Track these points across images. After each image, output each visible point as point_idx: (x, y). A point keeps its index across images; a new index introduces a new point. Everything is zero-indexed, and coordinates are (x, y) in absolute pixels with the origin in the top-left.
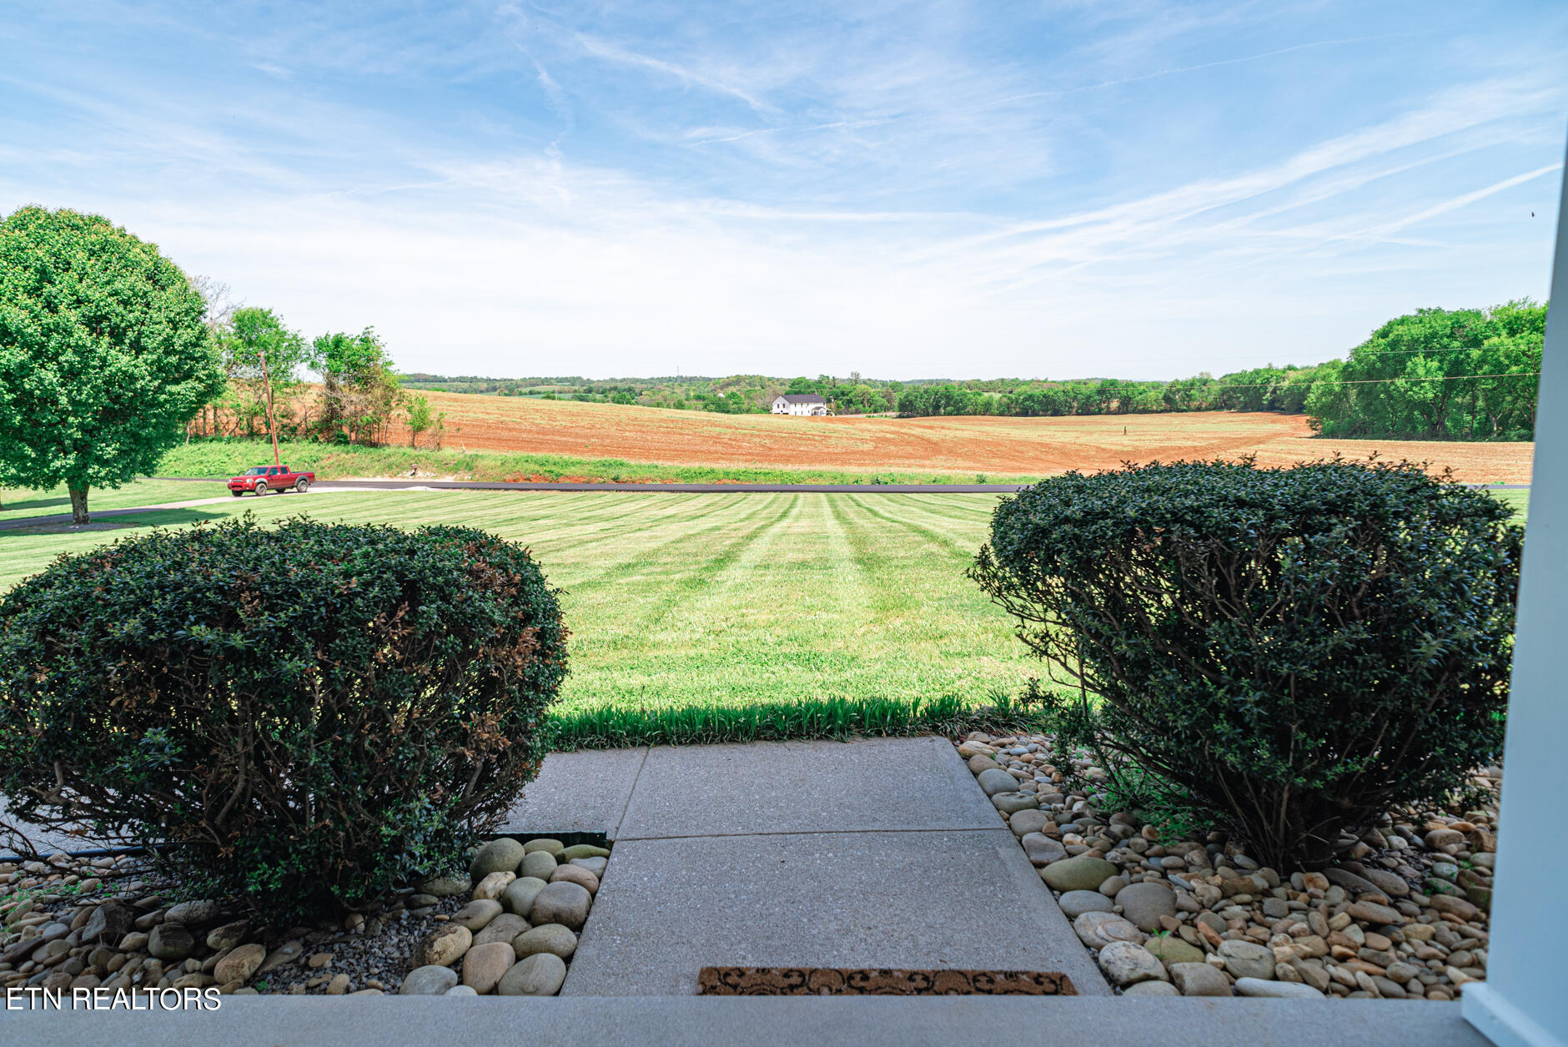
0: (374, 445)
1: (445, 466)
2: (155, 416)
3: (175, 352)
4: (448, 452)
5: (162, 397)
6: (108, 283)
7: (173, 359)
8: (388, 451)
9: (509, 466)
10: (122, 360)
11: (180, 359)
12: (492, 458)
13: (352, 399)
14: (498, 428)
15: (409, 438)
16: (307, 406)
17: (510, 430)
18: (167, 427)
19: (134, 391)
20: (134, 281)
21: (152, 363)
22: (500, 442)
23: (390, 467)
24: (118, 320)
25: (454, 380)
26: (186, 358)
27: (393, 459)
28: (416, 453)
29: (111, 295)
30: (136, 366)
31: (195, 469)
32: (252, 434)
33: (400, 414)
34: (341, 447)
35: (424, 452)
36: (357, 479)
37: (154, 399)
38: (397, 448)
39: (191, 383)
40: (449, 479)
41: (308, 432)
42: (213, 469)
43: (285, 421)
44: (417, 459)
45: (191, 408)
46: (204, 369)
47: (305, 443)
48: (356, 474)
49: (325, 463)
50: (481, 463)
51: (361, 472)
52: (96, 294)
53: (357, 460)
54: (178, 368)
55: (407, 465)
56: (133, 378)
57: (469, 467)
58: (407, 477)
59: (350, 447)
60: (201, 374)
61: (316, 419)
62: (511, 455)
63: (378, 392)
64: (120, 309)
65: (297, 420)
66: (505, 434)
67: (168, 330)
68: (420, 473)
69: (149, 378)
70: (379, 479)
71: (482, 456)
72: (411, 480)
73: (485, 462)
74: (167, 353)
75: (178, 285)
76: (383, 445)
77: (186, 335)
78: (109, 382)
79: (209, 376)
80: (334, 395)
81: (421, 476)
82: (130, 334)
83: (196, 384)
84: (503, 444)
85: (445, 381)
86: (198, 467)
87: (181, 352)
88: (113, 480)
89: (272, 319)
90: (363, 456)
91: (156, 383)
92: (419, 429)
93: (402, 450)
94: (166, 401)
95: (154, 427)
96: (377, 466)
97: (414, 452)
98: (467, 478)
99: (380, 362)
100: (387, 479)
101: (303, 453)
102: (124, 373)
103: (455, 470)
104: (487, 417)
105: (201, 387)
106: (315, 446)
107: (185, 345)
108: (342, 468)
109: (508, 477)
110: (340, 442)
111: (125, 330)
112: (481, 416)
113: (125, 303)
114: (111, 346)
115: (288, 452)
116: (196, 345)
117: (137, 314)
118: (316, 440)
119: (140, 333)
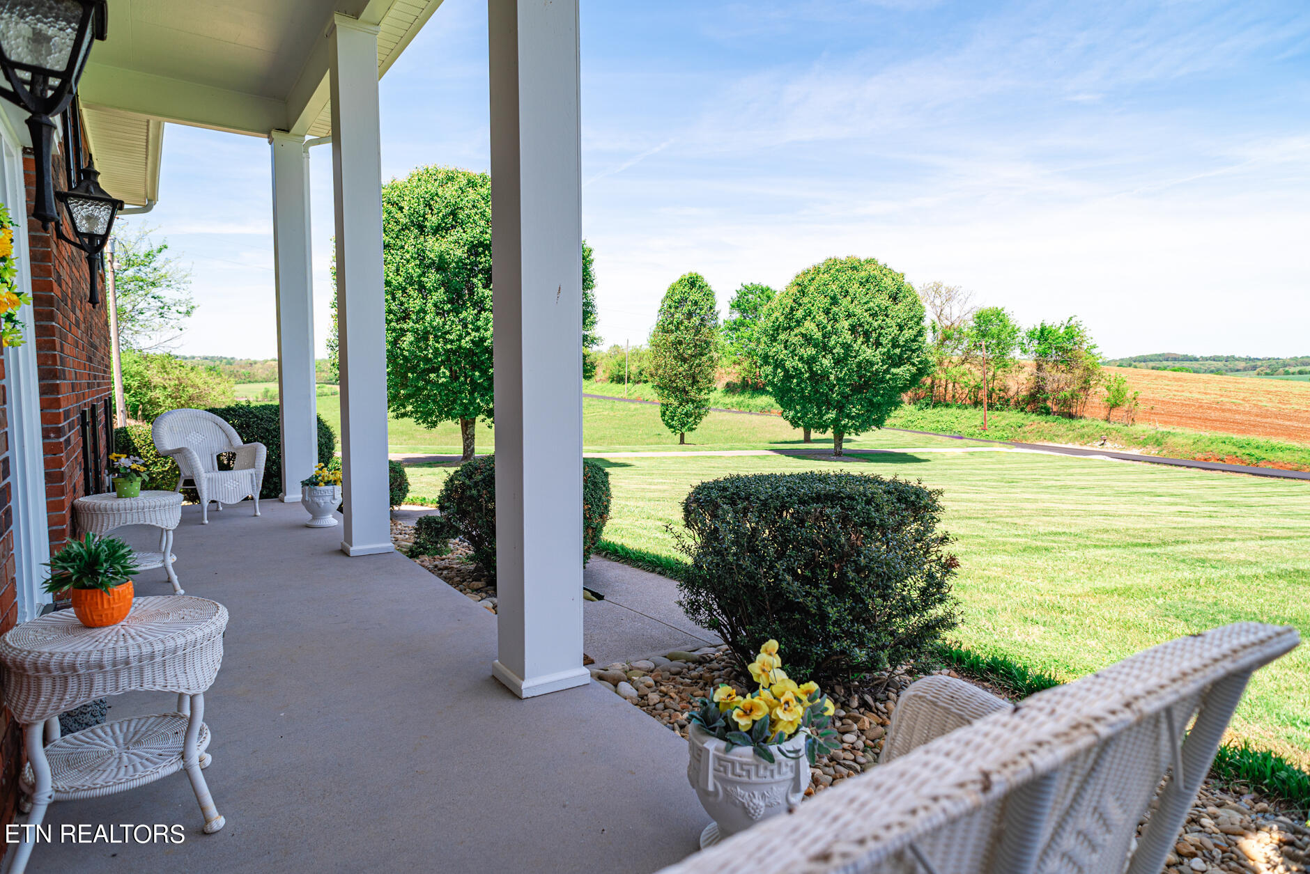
0: (1071, 416)
1: (1135, 440)
2: (884, 389)
3: (898, 346)
4: (1141, 428)
5: (888, 376)
6: (866, 303)
7: (898, 351)
8: (1083, 422)
9: (1201, 446)
10: (868, 353)
11: (902, 351)
12: (1184, 437)
13: (1056, 378)
14: (1209, 408)
15: (1104, 413)
16: (1019, 382)
17: (1223, 411)
18: (890, 397)
19: (872, 372)
20: (882, 300)
21: (884, 354)
22: (1206, 422)
23: (1082, 436)
24: (868, 327)
25: (1207, 359)
26: (906, 350)
27: (1086, 430)
28: (1109, 426)
29: (866, 311)
30: (874, 356)
31: (933, 426)
32: (976, 404)
33: (1100, 393)
34: (1043, 417)
35: (1117, 426)
36: (1051, 444)
37: (883, 377)
38: (1092, 421)
39: (908, 366)
40: (1136, 452)
41: (1017, 404)
42: (945, 427)
43: (1002, 394)
44: (1108, 430)
45: (905, 385)
46: (918, 357)
47: (1014, 412)
48: (1051, 440)
49: (1025, 429)
50: (1170, 440)
51: (1056, 439)
52: (858, 311)
53: (1054, 429)
54: (900, 357)
55: (1098, 436)
56: (872, 364)
57: (1158, 443)
58: (1096, 446)
59: (1050, 418)
60: (916, 361)
61: (1025, 393)
62: (1207, 434)
63: (1078, 372)
64: (870, 320)
65: (1011, 393)
66: (1214, 415)
67: (895, 331)
68: (1108, 444)
69: (881, 364)
70: (1070, 446)
71: (1174, 435)
72: (1099, 449)
73: (1176, 439)
74: (894, 346)
75: (909, 299)
76: (1081, 417)
77: (908, 334)
78: (859, 365)
79: (920, 362)
80: (1041, 374)
81: (1110, 447)
82: (874, 335)
83: (911, 367)
84: (1208, 424)
85: (1196, 360)
86: (935, 424)
87: (904, 346)
88: (857, 430)
89: (1004, 315)
90: (1062, 426)
91: (885, 367)
92: (1114, 406)
93: (1095, 423)
94: (890, 379)
95: (882, 396)
96: (1071, 434)
97: (1106, 425)
98: (1153, 452)
99: (1085, 346)
100: (1077, 446)
101: (1012, 420)
102: (867, 361)
103: (1144, 444)
104: (1203, 397)
105: (914, 370)
106: (1022, 415)
107: (906, 341)
108: (1040, 434)
109: (1198, 456)
110: (1041, 413)
111: (871, 333)
112: (1196, 396)
113: (874, 315)
114: (863, 343)
115: (1000, 418)
116: (914, 341)
117: (880, 322)
118: (1022, 410)
119: (880, 334)
